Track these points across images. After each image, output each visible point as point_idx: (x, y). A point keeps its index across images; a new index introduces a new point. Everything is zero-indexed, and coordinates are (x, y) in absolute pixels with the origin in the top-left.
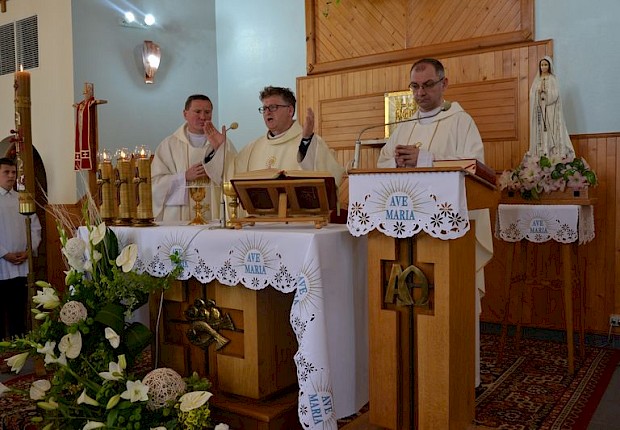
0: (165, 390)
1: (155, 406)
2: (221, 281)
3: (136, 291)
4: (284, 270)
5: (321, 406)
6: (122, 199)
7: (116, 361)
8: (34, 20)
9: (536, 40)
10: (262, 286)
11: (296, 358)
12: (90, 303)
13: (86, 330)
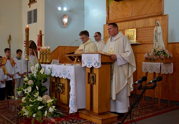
0: (46, 99)
1: (43, 103)
2: (59, 77)
3: (44, 78)
4: (69, 74)
5: (73, 103)
6: (44, 58)
7: (37, 92)
8: (37, 9)
9: (164, 15)
10: (66, 78)
11: (70, 93)
12: (34, 81)
13: (32, 86)
